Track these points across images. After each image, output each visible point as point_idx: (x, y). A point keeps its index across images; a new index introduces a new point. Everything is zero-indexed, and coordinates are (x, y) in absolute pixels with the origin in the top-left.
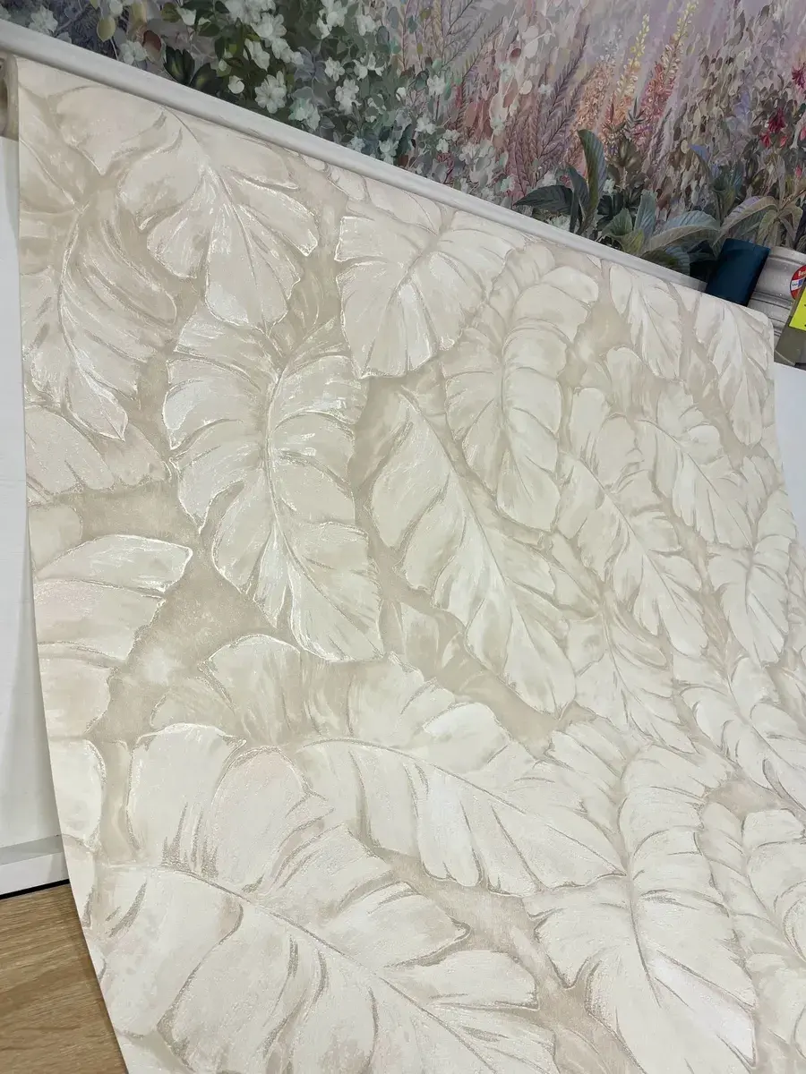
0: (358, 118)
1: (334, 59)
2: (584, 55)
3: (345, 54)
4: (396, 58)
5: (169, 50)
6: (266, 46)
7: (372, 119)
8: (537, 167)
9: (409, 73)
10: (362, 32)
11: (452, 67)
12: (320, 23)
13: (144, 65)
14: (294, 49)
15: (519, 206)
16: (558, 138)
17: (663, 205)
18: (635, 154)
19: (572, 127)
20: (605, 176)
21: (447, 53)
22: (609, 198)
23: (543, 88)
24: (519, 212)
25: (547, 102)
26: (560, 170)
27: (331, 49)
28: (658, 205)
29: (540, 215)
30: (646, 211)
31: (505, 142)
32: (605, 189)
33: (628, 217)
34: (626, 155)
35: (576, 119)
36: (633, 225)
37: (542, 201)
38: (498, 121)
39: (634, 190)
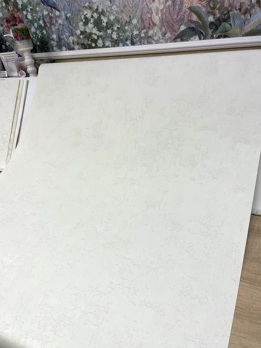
0: (119, 39)
1: (109, 29)
3: (110, 27)
4: (122, 21)
5: (81, 44)
6: (96, 35)
7: (122, 37)
8: (176, 27)
9: (126, 22)
10: (112, 20)
11: (137, 15)
12: (103, 23)
13: (79, 49)
14: (100, 32)
15: (175, 40)
16: (181, 14)
17: (245, 13)
18: (218, 3)
19: (184, 9)
20: (207, 16)
21: (134, 12)
22: (213, 22)
23: (168, 3)
24: (176, 42)
25: (171, 7)
26: (185, 23)
27: (107, 28)
28: (241, 14)
29: (184, 39)
30: (236, 19)
31: (161, 25)
32: (209, 20)
33: (227, 25)
34: (214, 5)
35: (185, 5)
36: (231, 26)
37: (183, 35)
38: (156, 21)
39: (225, 14)
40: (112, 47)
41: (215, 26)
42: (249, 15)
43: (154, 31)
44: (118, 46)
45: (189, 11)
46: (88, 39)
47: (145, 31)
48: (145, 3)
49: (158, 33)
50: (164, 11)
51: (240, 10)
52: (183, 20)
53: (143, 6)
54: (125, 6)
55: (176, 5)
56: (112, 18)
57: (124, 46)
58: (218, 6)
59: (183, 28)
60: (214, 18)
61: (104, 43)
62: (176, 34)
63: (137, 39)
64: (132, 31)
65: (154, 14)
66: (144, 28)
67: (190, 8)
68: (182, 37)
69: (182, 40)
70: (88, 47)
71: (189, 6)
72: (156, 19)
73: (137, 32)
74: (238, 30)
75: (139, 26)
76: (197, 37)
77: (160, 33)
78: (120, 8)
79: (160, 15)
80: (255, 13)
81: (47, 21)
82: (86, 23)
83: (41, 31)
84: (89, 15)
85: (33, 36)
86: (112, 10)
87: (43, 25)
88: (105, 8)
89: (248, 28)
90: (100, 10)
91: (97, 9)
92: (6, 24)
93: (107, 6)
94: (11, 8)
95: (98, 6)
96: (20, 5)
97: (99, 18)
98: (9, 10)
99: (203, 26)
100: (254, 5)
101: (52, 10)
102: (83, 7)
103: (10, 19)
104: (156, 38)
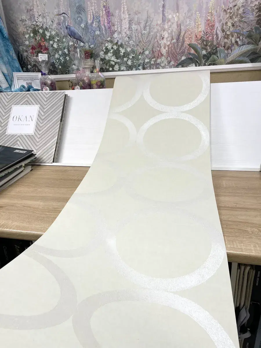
0: (133, 65)
1: (125, 58)
2: (182, 29)
3: (127, 56)
4: (137, 52)
6: (113, 61)
7: (136, 64)
8: (179, 57)
9: (140, 53)
10: (129, 51)
11: (149, 48)
12: (121, 54)
14: (118, 59)
15: (177, 66)
16: (182, 49)
17: (228, 49)
18: (209, 42)
19: (185, 45)
20: (201, 51)
21: (147, 46)
22: (205, 55)
23: (173, 41)
24: (178, 68)
25: (175, 43)
26: (186, 55)
27: (124, 56)
28: (225, 50)
29: (184, 66)
30: (221, 52)
31: (168, 56)
32: (203, 53)
33: (215, 57)
34: (207, 43)
35: (186, 43)
36: (218, 57)
37: (183, 63)
38: (164, 52)
39: (214, 50)
40: (126, 71)
41: (207, 57)
42: (230, 51)
43: (161, 60)
44: (132, 70)
45: (188, 47)
46: (106, 65)
47: (154, 59)
48: (156, 40)
49: (164, 61)
50: (170, 46)
51: (224, 47)
52: (184, 53)
53: (155, 42)
54: (140, 42)
55: (179, 42)
56: (129, 49)
57: (136, 70)
58: (209, 44)
59: (183, 58)
60: (206, 52)
61: (120, 68)
62: (179, 62)
63: (148, 65)
64: (144, 59)
65: (162, 48)
66: (154, 57)
67: (189, 45)
68: (183, 64)
69: (183, 67)
70: (105, 71)
71: (189, 43)
72: (164, 51)
73: (148, 61)
74: (223, 60)
75: (150, 55)
76: (194, 64)
77: (166, 61)
78: (136, 43)
79: (167, 49)
80: (234, 49)
81: (71, 50)
82: (106, 53)
83: (65, 58)
84: (110, 47)
85: (56, 61)
86: (129, 44)
87: (67, 52)
88: (124, 43)
89: (230, 59)
90: (119, 43)
91: (117, 43)
92: (31, 51)
93: (126, 41)
94: (38, 38)
95: (118, 41)
96: (48, 36)
97: (118, 49)
98: (36, 39)
99: (199, 57)
100: (234, 44)
101: (78, 42)
102: (105, 41)
103: (36, 47)
104: (162, 65)
